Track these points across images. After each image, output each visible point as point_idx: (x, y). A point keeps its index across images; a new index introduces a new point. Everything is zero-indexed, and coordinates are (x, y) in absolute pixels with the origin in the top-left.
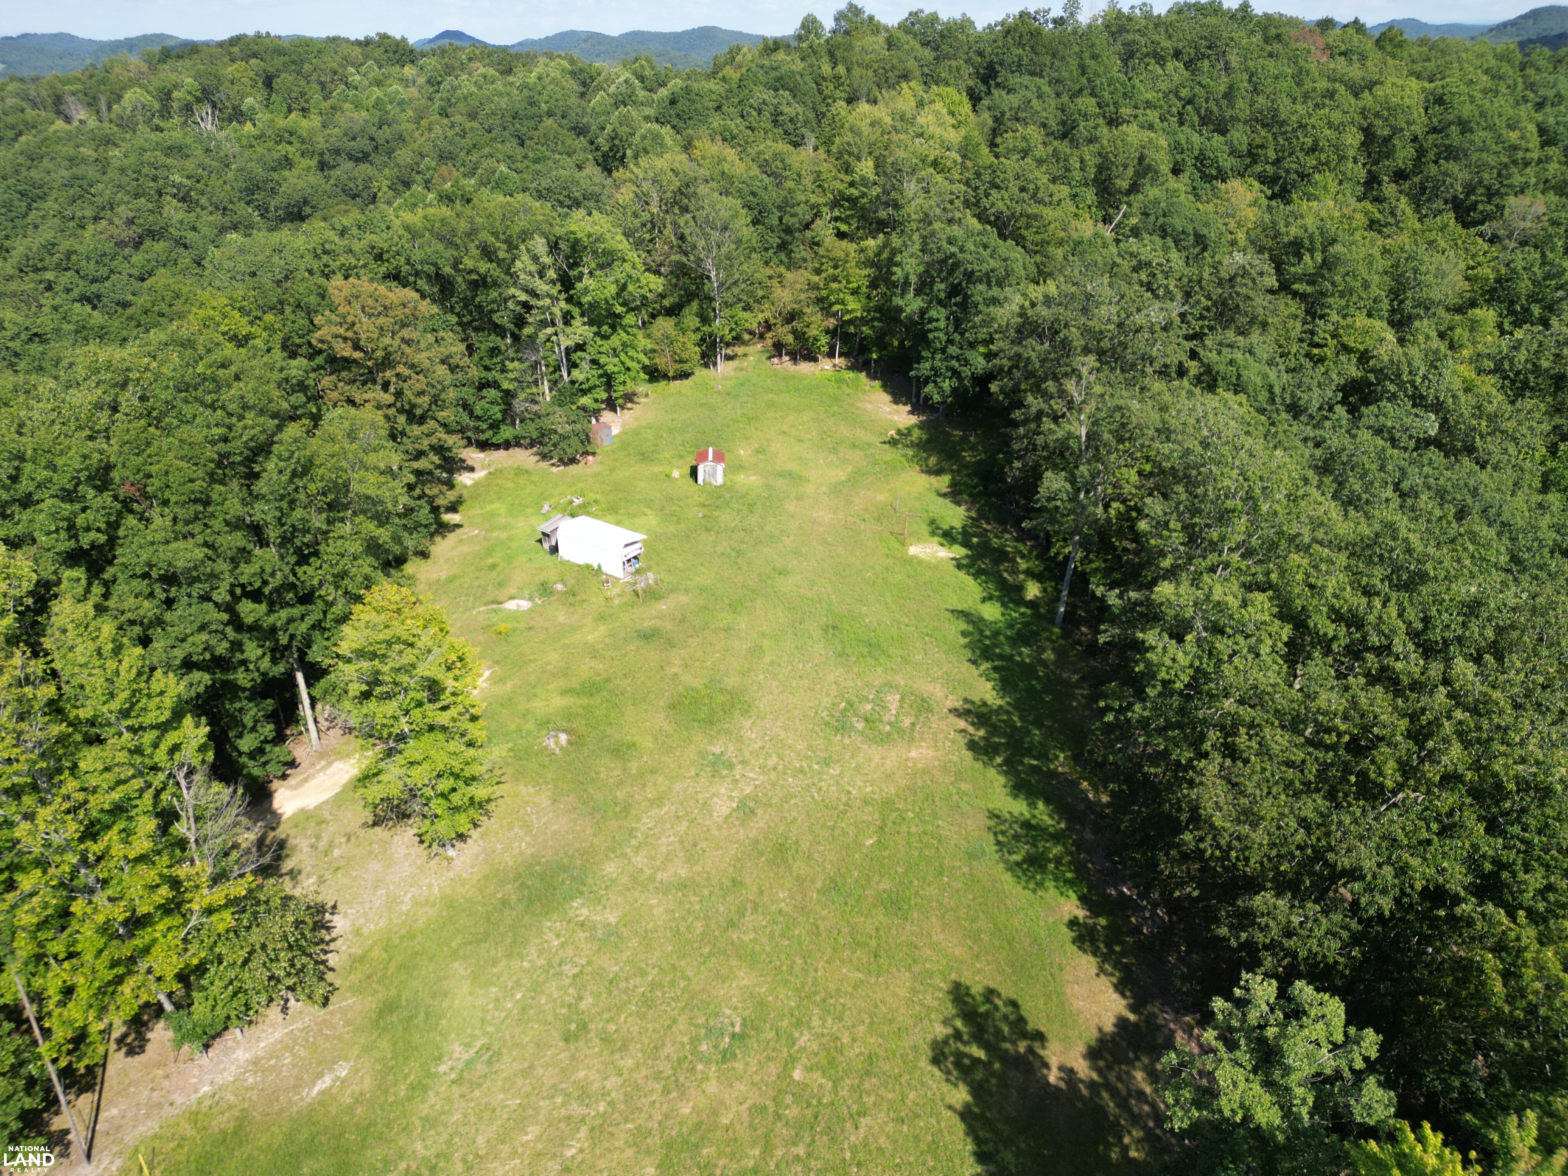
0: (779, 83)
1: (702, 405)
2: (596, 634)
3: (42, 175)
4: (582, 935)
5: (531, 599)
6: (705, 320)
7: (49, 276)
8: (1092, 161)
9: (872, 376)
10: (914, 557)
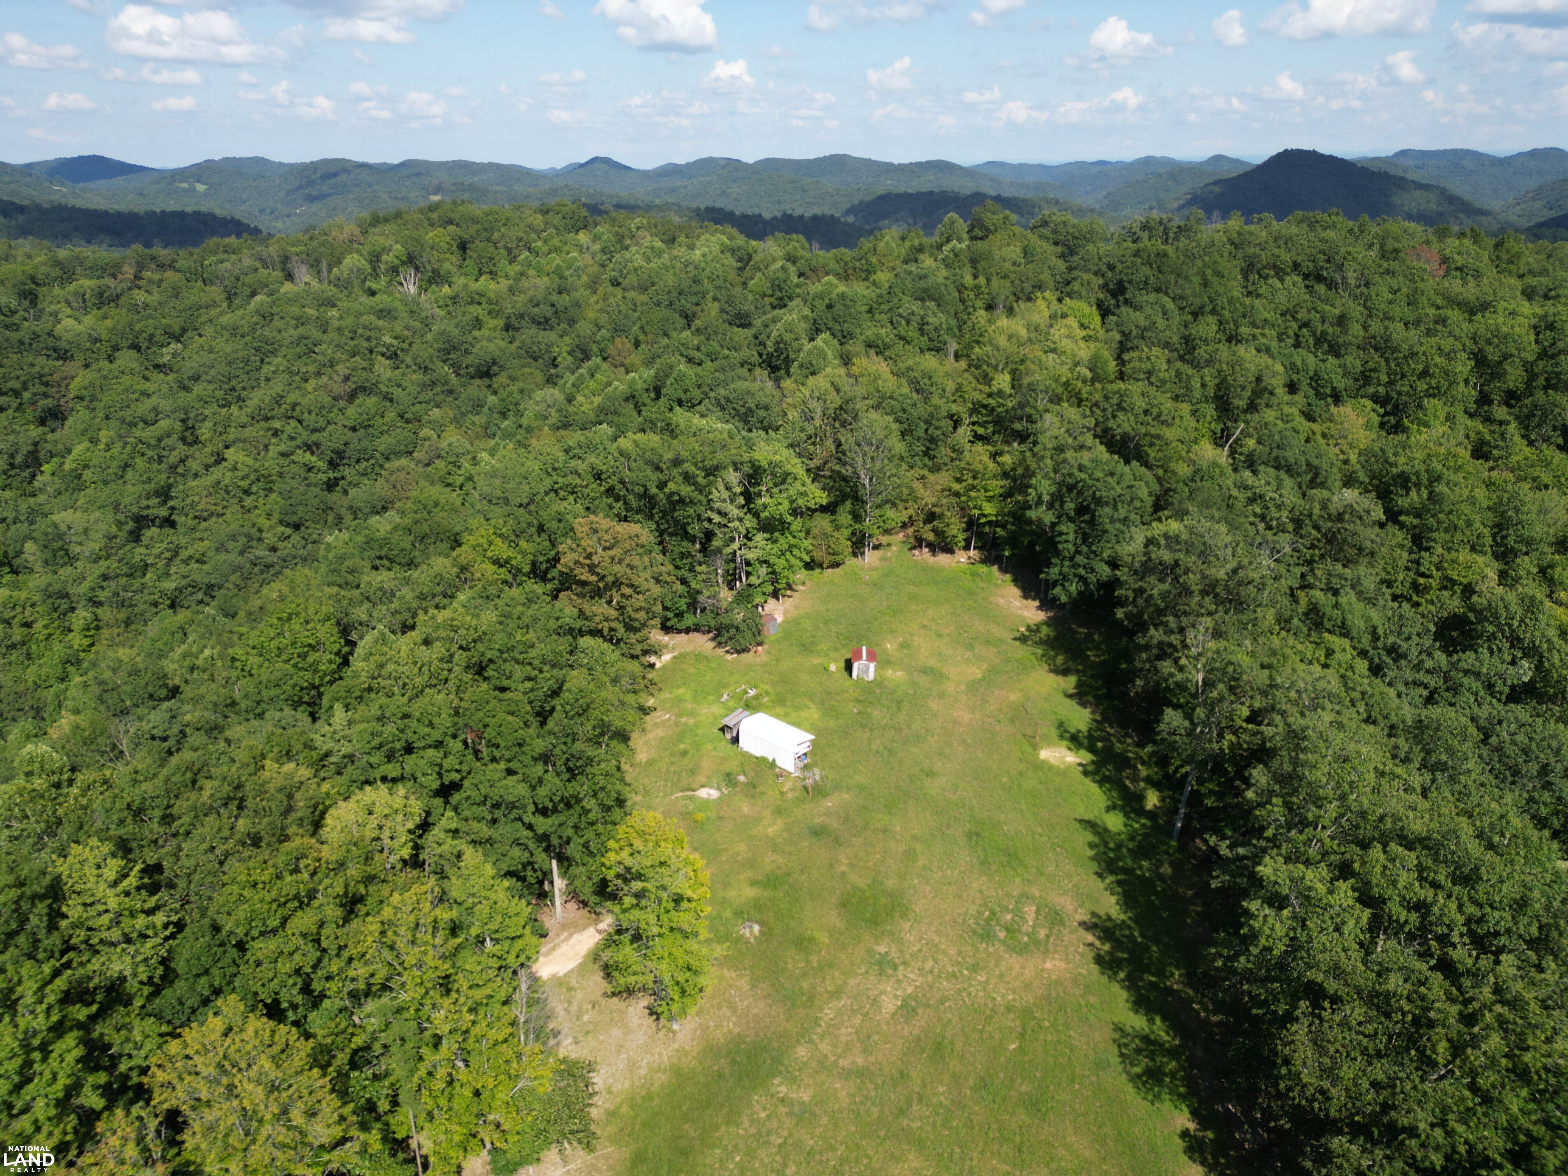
0: (925, 295)
1: (852, 596)
2: (776, 828)
3: (275, 334)
4: (783, 1110)
5: (718, 788)
6: (857, 517)
7: (277, 424)
8: (1211, 382)
9: (1004, 570)
10: (1044, 762)
